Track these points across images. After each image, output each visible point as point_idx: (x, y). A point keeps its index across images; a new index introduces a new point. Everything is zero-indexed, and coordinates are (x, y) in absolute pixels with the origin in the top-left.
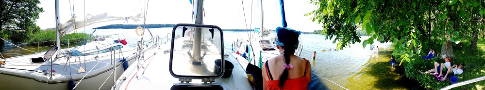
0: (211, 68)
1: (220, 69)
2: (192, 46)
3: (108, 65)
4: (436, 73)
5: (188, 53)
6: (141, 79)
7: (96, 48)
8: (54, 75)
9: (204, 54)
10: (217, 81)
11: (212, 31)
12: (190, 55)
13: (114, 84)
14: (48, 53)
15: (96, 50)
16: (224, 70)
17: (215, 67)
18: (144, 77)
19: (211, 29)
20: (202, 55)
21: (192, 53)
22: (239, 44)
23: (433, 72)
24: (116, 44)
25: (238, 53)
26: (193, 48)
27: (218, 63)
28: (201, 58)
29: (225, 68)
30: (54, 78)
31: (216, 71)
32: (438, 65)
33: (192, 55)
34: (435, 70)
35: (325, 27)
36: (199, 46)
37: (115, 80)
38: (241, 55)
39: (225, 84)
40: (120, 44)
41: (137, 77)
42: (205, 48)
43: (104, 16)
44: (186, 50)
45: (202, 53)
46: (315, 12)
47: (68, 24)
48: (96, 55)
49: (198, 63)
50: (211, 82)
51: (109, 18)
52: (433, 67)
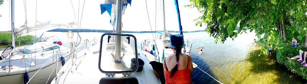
0: (128, 64)
1: (135, 66)
2: (114, 48)
3: (51, 61)
4: (301, 59)
5: (112, 54)
6: (74, 73)
7: (41, 47)
8: (12, 69)
9: (124, 55)
10: (133, 75)
11: (129, 38)
12: (113, 56)
13: (56, 76)
14: (5, 52)
15: (42, 49)
16: (138, 66)
17: (132, 64)
18: (77, 72)
19: (128, 37)
20: (122, 55)
21: (114, 53)
22: (147, 43)
23: (299, 59)
24: (55, 45)
25: (146, 50)
26: (115, 50)
27: (134, 61)
28: (121, 58)
29: (138, 64)
30: (12, 71)
31: (132, 67)
32: (302, 52)
33: (114, 55)
34: (300, 57)
35: (208, 28)
36: (119, 48)
37: (57, 73)
38: (148, 52)
39: (139, 77)
40: (57, 45)
41: (72, 72)
42: (123, 49)
43: (49, 23)
44: (110, 52)
45: (122, 53)
46: (201, 18)
47: (22, 28)
48: (42, 53)
49: (119, 62)
50: (129, 75)
51: (51, 25)
52: (298, 54)
